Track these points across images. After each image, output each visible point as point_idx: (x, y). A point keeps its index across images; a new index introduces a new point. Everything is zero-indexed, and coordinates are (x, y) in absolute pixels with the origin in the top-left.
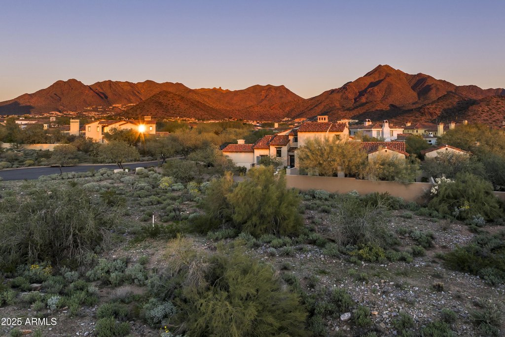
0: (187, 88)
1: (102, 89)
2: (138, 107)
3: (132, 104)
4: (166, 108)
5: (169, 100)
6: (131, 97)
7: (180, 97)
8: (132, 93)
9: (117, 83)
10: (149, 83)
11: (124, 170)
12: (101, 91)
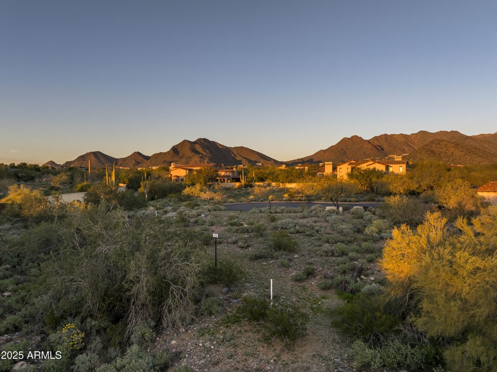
0: (463, 136)
1: (379, 142)
2: (410, 156)
3: (406, 154)
4: (438, 156)
5: (442, 148)
6: (405, 148)
7: (454, 144)
8: (405, 144)
9: (392, 135)
10: (423, 133)
11: (338, 208)
12: (378, 144)
